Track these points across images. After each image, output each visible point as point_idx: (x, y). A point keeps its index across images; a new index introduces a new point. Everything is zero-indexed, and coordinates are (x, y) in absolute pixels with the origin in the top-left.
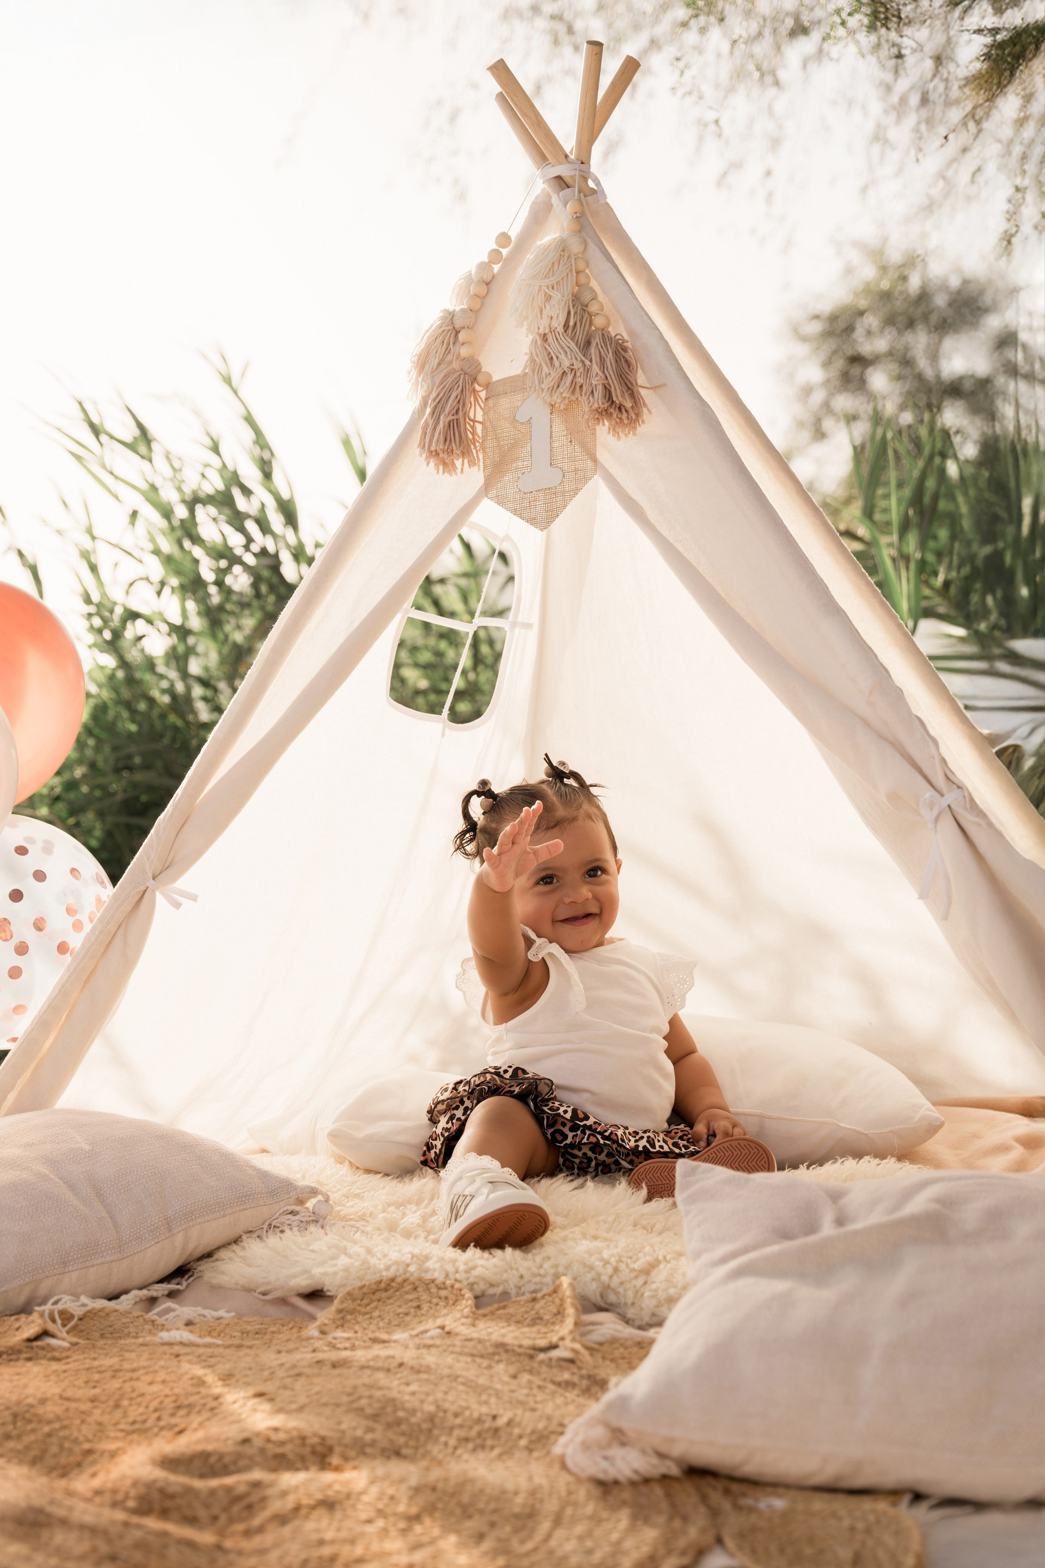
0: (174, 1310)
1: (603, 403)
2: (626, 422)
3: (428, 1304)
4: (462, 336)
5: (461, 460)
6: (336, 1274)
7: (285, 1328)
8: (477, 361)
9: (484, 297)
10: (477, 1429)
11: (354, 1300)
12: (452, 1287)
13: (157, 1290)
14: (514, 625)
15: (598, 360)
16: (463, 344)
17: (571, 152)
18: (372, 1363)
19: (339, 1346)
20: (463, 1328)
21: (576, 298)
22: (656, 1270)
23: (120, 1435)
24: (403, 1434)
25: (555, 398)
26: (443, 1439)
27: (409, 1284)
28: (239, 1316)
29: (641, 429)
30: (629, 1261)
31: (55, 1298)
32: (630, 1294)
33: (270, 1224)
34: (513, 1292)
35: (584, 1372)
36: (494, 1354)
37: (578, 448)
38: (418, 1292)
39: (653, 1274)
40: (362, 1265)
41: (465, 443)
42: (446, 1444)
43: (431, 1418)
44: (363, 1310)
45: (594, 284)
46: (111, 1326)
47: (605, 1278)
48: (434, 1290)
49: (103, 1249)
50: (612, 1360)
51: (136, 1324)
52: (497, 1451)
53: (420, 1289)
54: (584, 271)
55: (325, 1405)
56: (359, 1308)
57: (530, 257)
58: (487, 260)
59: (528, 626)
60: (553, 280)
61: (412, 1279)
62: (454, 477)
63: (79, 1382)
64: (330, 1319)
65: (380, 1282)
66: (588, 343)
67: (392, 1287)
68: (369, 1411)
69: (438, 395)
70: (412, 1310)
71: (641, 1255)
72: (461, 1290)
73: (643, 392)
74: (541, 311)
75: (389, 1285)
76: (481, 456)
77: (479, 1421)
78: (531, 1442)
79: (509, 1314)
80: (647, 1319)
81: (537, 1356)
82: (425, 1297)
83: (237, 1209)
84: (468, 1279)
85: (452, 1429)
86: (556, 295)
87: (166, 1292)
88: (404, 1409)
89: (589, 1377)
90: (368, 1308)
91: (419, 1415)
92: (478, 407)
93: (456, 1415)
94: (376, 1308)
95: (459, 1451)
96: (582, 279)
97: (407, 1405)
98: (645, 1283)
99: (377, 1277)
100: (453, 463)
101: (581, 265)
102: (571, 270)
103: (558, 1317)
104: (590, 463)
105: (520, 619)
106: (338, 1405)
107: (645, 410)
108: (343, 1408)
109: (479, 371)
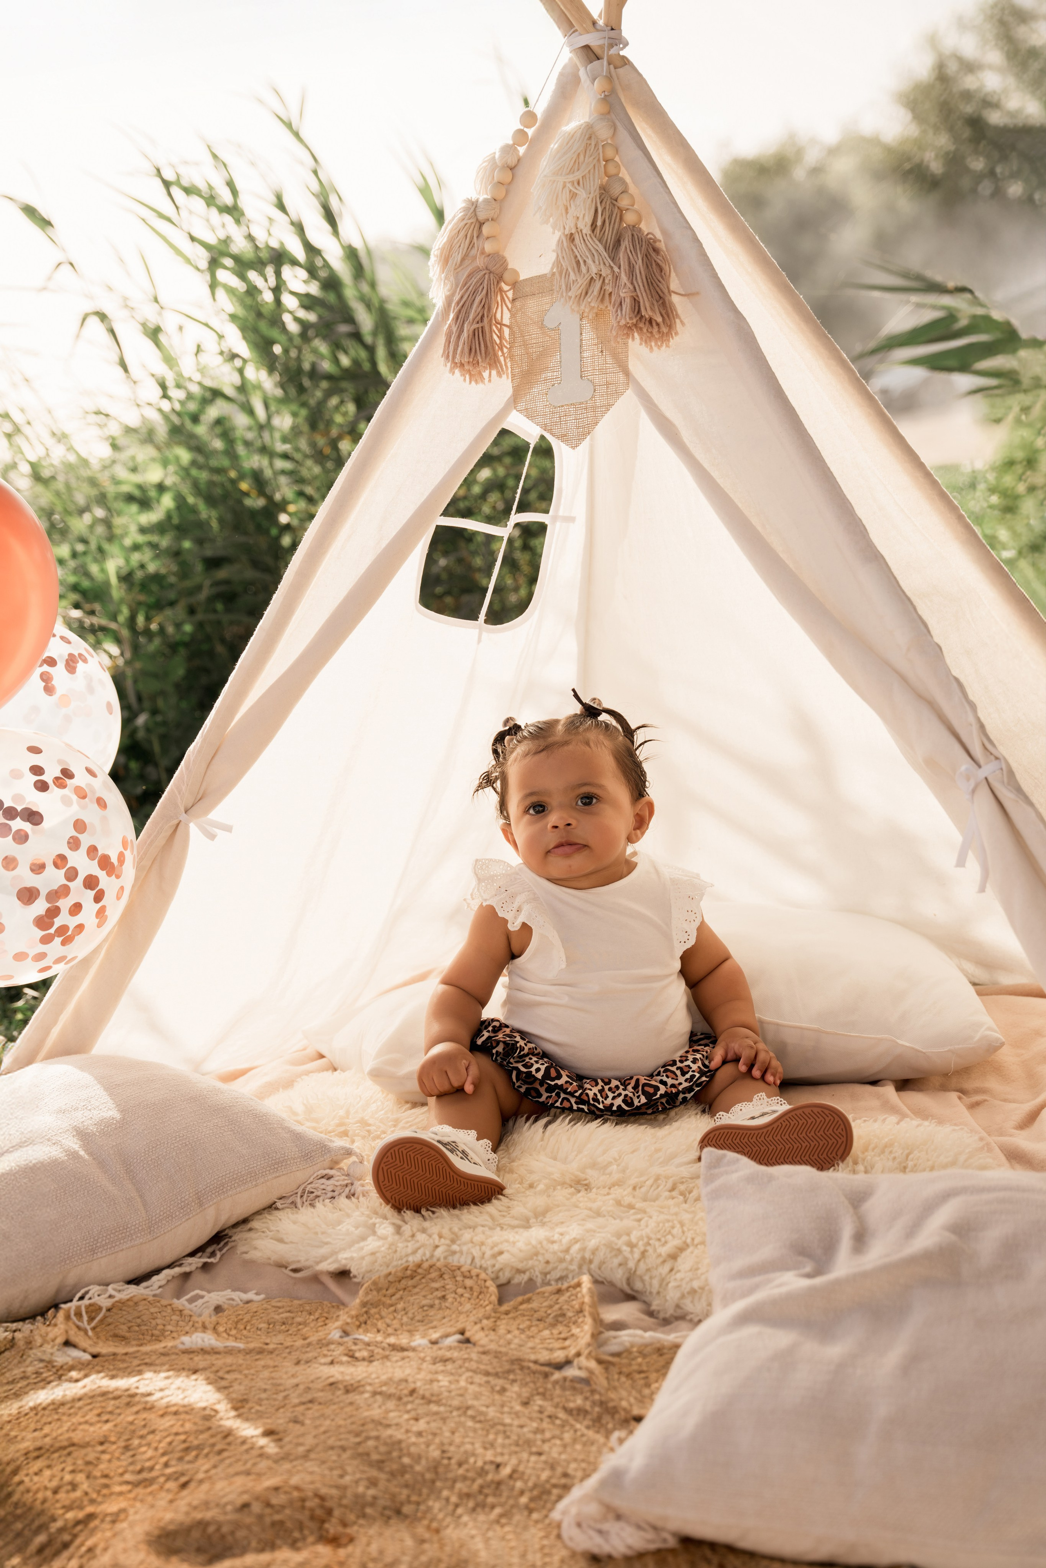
0: (202, 1297)
1: (631, 318)
2: (657, 336)
3: (453, 1295)
4: (486, 230)
5: (487, 372)
6: (363, 1258)
7: (312, 1317)
8: (503, 257)
9: (510, 183)
10: (479, 1481)
11: (379, 1290)
12: (478, 1276)
13: (190, 1264)
14: (555, 519)
15: (627, 267)
16: (488, 238)
17: (600, 16)
18: (384, 1389)
19: (357, 1355)
20: (481, 1334)
21: (604, 190)
22: (683, 1255)
23: (125, 1488)
24: (406, 1486)
25: (582, 307)
26: (445, 1493)
27: (436, 1271)
28: (268, 1299)
29: (674, 341)
30: (657, 1244)
31: (82, 1291)
32: (655, 1282)
33: (304, 1190)
34: (539, 1280)
35: (597, 1397)
36: (509, 1372)
37: (609, 360)
38: (444, 1279)
39: (679, 1260)
40: (389, 1248)
41: (492, 353)
42: (447, 1500)
43: (435, 1467)
44: (388, 1302)
45: (624, 174)
46: (139, 1318)
47: (631, 1264)
48: (459, 1278)
49: (132, 1232)
50: (628, 1375)
51: (164, 1314)
52: (498, 1511)
53: (446, 1276)
54: (613, 160)
55: (332, 1448)
56: (384, 1299)
57: (554, 146)
58: (511, 142)
59: (571, 519)
60: (578, 175)
61: (439, 1264)
62: (481, 385)
63: (91, 1417)
64: (352, 1317)
65: (406, 1269)
66: (618, 243)
67: (419, 1274)
68: (375, 1457)
69: (462, 297)
70: (437, 1302)
71: (669, 1237)
72: (485, 1281)
73: (675, 299)
74: (567, 209)
75: (415, 1271)
76: (509, 365)
77: (482, 1472)
78: (532, 1499)
79: (532, 1309)
80: (670, 1311)
81: (552, 1374)
82: (450, 1286)
83: (270, 1177)
84: (494, 1266)
85: (454, 1481)
86: (582, 194)
87: (200, 1265)
88: (409, 1455)
89: (602, 1403)
90: (394, 1298)
91: (423, 1462)
92: (505, 308)
93: (460, 1464)
94: (401, 1298)
95: (460, 1511)
96: (612, 170)
97: (413, 1449)
98: (671, 1270)
99: (402, 1263)
100: (480, 374)
101: (610, 153)
102: (599, 160)
103: (581, 1315)
104: (621, 376)
105: (561, 513)
106: (344, 1449)
107: (678, 321)
108: (349, 1453)
109: (506, 269)
